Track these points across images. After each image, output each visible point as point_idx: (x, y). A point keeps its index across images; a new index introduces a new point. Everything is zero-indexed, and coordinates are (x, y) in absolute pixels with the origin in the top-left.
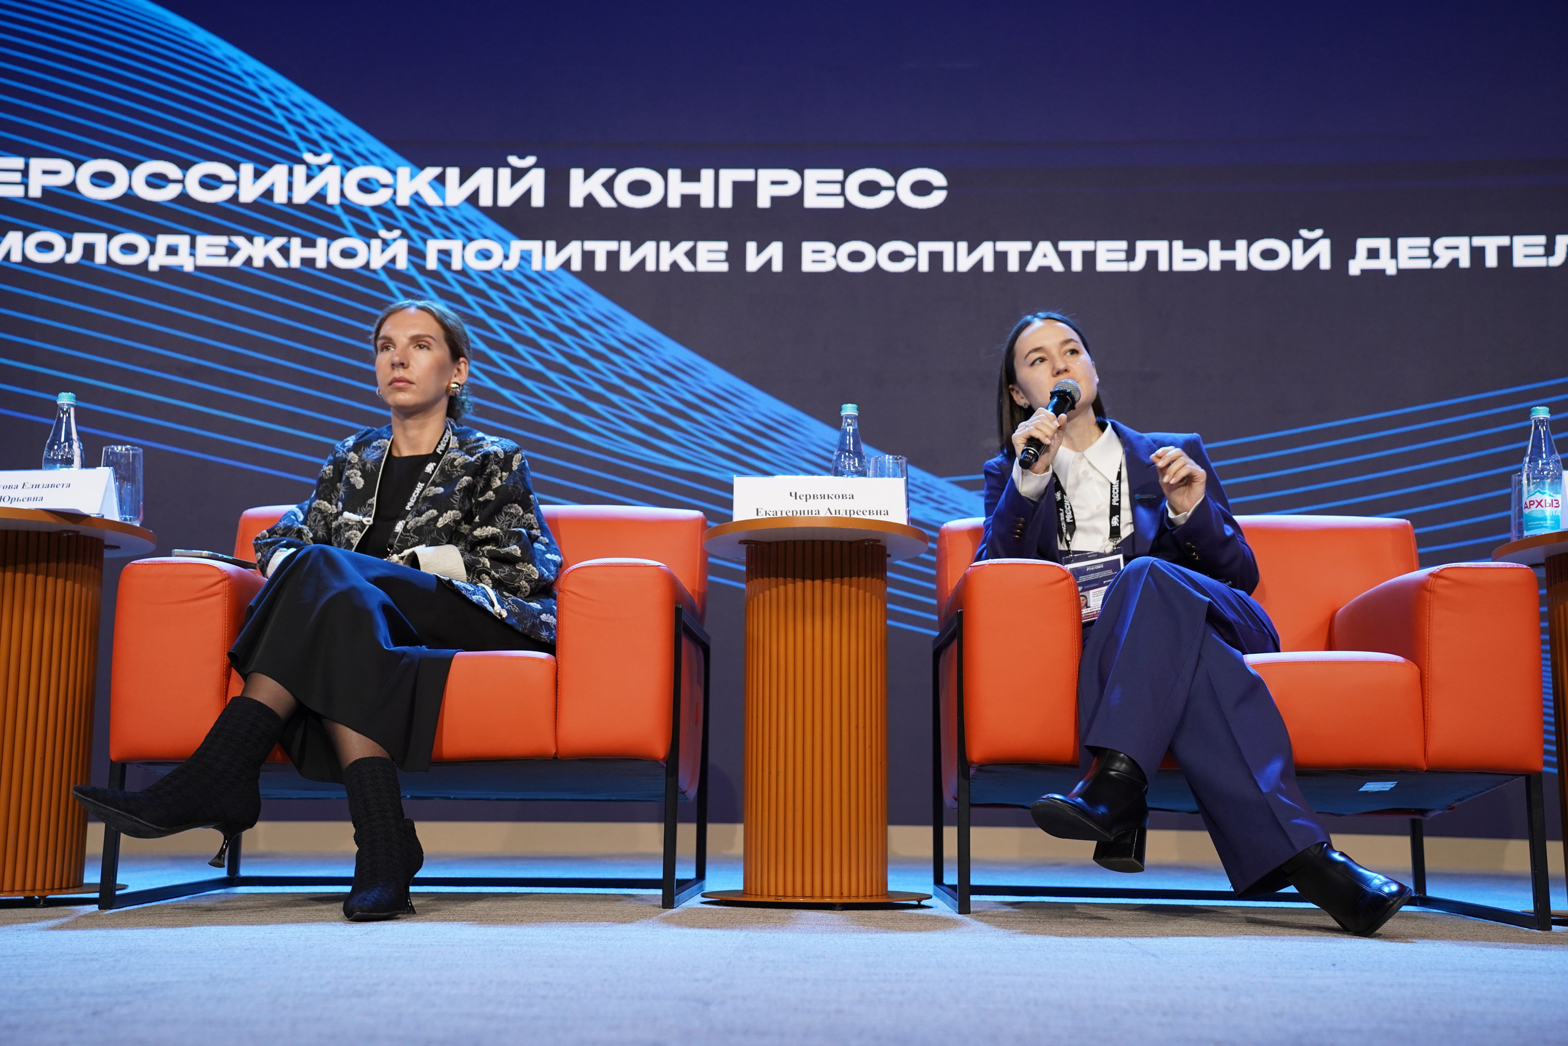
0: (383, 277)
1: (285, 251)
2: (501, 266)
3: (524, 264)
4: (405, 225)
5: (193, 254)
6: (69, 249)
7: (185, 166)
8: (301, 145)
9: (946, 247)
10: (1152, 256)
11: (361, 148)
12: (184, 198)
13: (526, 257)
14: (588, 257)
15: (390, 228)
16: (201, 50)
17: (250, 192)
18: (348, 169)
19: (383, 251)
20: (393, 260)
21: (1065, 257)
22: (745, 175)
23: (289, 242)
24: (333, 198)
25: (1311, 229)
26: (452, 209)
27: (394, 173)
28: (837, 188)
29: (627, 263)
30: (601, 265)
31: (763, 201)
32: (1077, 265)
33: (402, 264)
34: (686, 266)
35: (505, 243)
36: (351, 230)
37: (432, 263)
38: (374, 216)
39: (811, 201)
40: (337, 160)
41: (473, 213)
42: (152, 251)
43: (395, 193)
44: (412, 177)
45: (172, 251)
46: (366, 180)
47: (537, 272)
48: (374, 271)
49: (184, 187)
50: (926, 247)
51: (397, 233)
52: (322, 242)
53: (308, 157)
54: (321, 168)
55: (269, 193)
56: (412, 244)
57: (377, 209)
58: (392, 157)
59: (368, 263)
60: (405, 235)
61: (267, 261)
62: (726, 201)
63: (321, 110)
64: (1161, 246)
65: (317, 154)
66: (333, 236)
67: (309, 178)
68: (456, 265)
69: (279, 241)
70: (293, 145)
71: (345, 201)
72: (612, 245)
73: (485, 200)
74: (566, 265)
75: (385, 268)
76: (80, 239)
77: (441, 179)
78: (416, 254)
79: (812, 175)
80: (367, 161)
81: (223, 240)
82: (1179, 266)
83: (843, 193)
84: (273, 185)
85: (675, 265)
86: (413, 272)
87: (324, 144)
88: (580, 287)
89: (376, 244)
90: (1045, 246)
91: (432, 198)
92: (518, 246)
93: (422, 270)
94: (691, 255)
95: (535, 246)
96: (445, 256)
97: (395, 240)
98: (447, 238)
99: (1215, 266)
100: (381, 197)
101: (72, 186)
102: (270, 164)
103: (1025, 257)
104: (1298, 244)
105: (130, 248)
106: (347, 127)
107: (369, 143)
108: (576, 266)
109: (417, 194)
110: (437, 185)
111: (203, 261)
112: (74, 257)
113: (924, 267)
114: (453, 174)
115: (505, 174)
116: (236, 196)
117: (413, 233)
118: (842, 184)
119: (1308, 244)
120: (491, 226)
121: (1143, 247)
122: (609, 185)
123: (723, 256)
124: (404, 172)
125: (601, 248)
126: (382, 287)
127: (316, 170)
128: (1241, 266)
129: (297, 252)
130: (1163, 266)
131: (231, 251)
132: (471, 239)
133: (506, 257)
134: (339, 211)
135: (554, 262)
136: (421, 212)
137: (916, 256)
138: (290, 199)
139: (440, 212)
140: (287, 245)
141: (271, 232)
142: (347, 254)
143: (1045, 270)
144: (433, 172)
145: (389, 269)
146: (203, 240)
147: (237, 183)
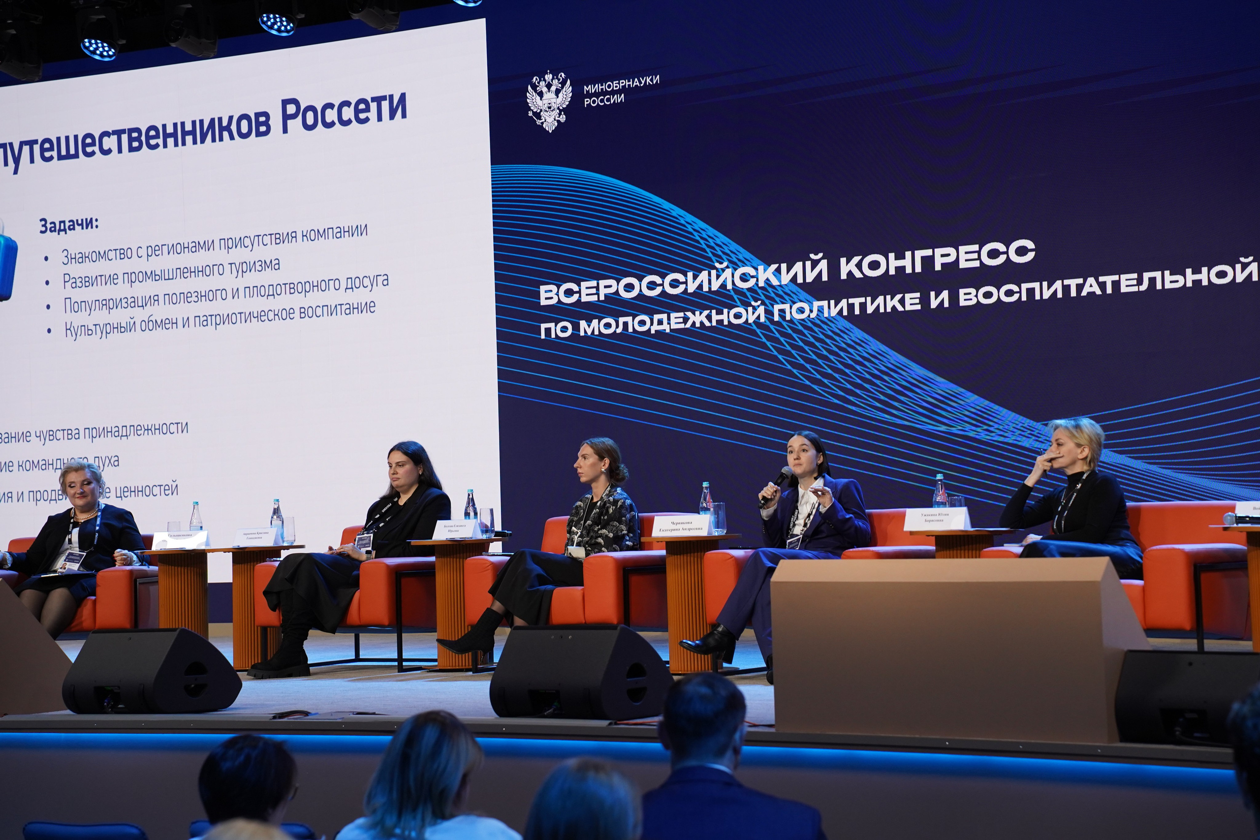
0: (754, 327)
1: (709, 318)
2: (809, 316)
3: (820, 314)
4: (763, 297)
5: (669, 323)
6: (617, 326)
7: (663, 276)
8: (714, 259)
9: (1036, 285)
10: (1152, 281)
11: (741, 257)
12: (664, 293)
13: (820, 310)
14: (851, 307)
15: (756, 300)
16: (667, 213)
17: (692, 288)
18: (735, 269)
19: (753, 313)
20: (759, 317)
21: (1102, 286)
22: (928, 252)
23: (711, 312)
24: (729, 286)
25: (1246, 257)
26: (784, 286)
27: (756, 269)
28: (975, 256)
29: (870, 309)
30: (857, 311)
31: (938, 267)
32: (1109, 290)
33: (762, 319)
34: (900, 308)
35: (810, 303)
36: (739, 303)
37: (776, 318)
38: (748, 294)
39: (963, 265)
40: (730, 265)
41: (795, 288)
42: (652, 324)
43: (757, 280)
44: (765, 270)
45: (660, 322)
46: (744, 274)
47: (826, 318)
48: (750, 324)
49: (663, 288)
50: (1025, 286)
51: (759, 302)
52: (725, 311)
53: (717, 265)
54: (723, 270)
55: (700, 287)
56: (766, 307)
57: (749, 289)
58: (756, 261)
59: (747, 320)
60: (763, 303)
61: (702, 323)
62: (918, 269)
63: (722, 238)
64: (1158, 274)
65: (721, 263)
66: (730, 307)
67: (718, 277)
68: (788, 318)
69: (706, 312)
70: (710, 259)
71: (734, 287)
72: (862, 300)
73: (800, 280)
74: (840, 312)
75: (754, 322)
76: (622, 320)
77: (778, 270)
78: (769, 313)
79: (963, 249)
80: (744, 265)
81: (682, 314)
82: (1168, 286)
83: (979, 258)
84: (702, 281)
85: (894, 308)
86: (768, 323)
87: (724, 257)
88: (848, 325)
89: (750, 309)
90: (1091, 280)
91: (775, 282)
92: (816, 304)
93: (772, 321)
94: (902, 302)
95: (825, 303)
96: (782, 311)
97: (759, 306)
98: (783, 303)
99: (1189, 284)
100: (752, 282)
101: (617, 293)
102: (700, 271)
103: (1080, 287)
104: (1238, 267)
105: (642, 323)
106: (734, 246)
107: (744, 254)
108: (845, 313)
109: (767, 279)
110: (776, 274)
111: (674, 326)
112: (619, 330)
113: (1024, 298)
114: (784, 266)
115: (808, 264)
116: (686, 289)
117: (767, 302)
118: (979, 252)
119: (1245, 266)
120: (803, 295)
121: (1146, 276)
122: (859, 266)
123: (917, 301)
124: (761, 268)
125: (857, 301)
126: (754, 333)
127: (720, 271)
128: (1205, 283)
129: (715, 317)
130: (1159, 286)
131: (686, 319)
132: (794, 303)
133: (811, 311)
134: (732, 293)
135: (834, 312)
136: (770, 289)
137: (1020, 292)
138: (710, 288)
139: (779, 288)
140: (710, 314)
141: (702, 308)
142: (738, 316)
143: (1091, 294)
144: (774, 267)
145: (757, 322)
146: (673, 315)
147: (686, 283)
